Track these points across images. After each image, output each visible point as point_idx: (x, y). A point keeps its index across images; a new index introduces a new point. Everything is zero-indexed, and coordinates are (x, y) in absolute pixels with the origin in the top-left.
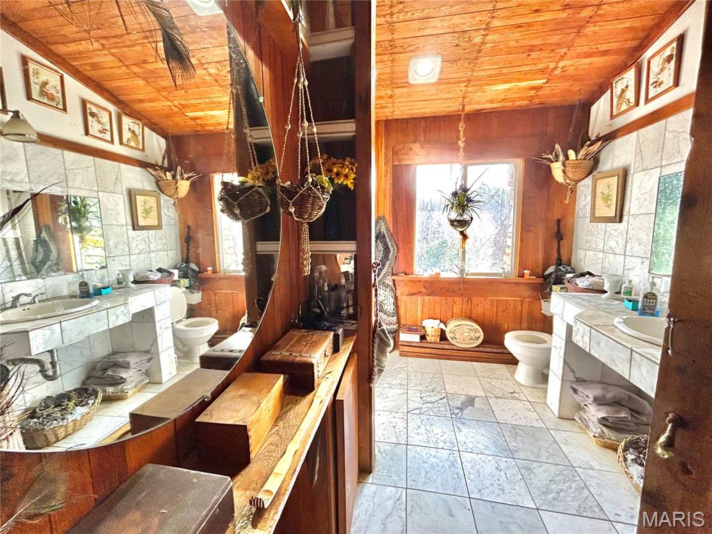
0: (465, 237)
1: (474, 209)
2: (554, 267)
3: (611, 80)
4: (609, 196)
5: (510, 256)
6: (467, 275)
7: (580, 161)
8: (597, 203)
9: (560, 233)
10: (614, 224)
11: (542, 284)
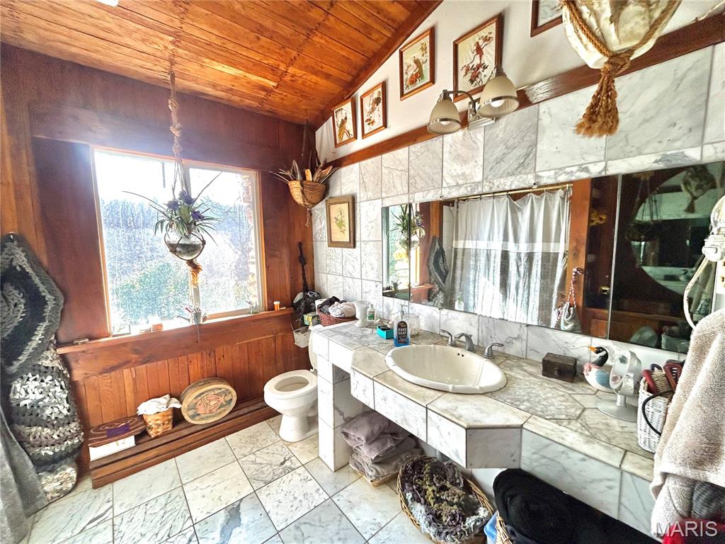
0: (195, 268)
1: (205, 228)
2: (302, 293)
3: (332, 109)
4: (342, 221)
5: (256, 285)
6: (205, 319)
7: (316, 184)
8: (332, 228)
9: (303, 258)
10: (349, 249)
11: (292, 314)
